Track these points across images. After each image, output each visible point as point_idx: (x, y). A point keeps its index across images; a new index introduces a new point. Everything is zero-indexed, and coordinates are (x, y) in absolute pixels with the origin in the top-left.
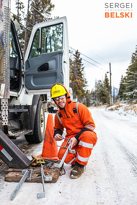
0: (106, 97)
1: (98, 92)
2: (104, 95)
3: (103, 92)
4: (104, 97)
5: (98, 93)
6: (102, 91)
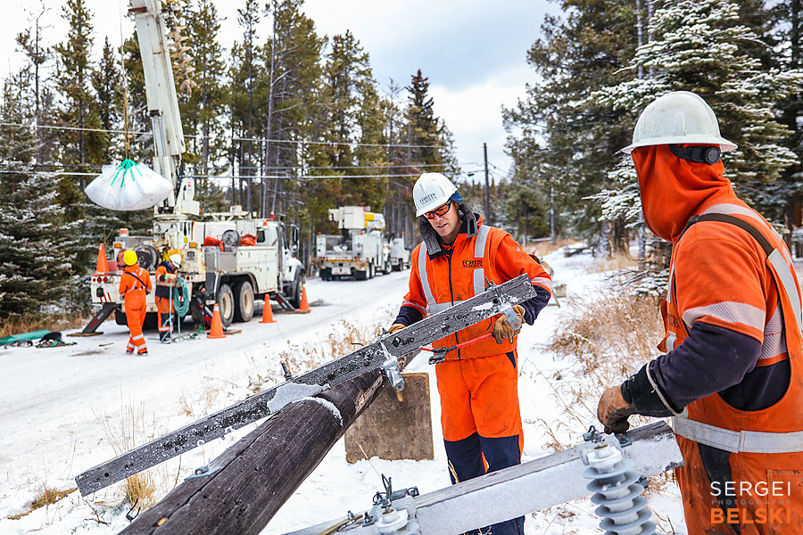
0: (539, 215)
1: (511, 200)
2: (531, 210)
3: (527, 200)
4: (530, 218)
5: (509, 204)
6: (523, 196)
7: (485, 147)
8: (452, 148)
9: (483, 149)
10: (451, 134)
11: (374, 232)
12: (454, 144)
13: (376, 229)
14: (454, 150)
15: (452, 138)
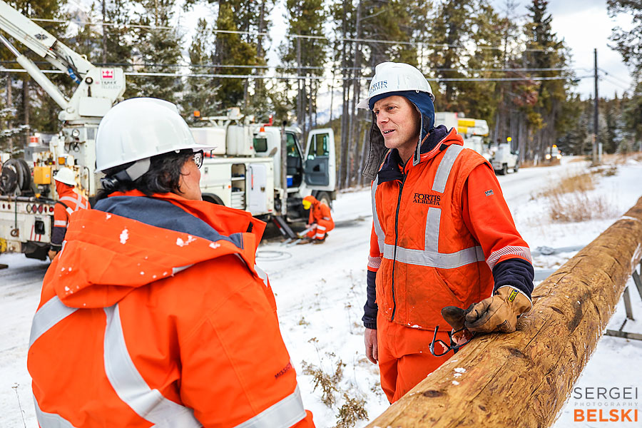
7: (596, 53)
8: (571, 62)
9: (593, 55)
10: (571, 49)
11: (474, 138)
12: (573, 58)
13: (475, 135)
14: (573, 63)
15: (571, 53)
